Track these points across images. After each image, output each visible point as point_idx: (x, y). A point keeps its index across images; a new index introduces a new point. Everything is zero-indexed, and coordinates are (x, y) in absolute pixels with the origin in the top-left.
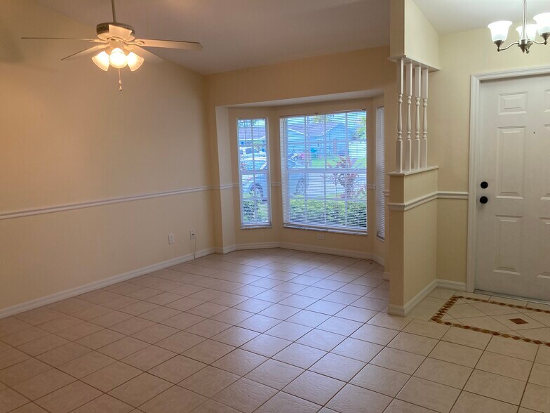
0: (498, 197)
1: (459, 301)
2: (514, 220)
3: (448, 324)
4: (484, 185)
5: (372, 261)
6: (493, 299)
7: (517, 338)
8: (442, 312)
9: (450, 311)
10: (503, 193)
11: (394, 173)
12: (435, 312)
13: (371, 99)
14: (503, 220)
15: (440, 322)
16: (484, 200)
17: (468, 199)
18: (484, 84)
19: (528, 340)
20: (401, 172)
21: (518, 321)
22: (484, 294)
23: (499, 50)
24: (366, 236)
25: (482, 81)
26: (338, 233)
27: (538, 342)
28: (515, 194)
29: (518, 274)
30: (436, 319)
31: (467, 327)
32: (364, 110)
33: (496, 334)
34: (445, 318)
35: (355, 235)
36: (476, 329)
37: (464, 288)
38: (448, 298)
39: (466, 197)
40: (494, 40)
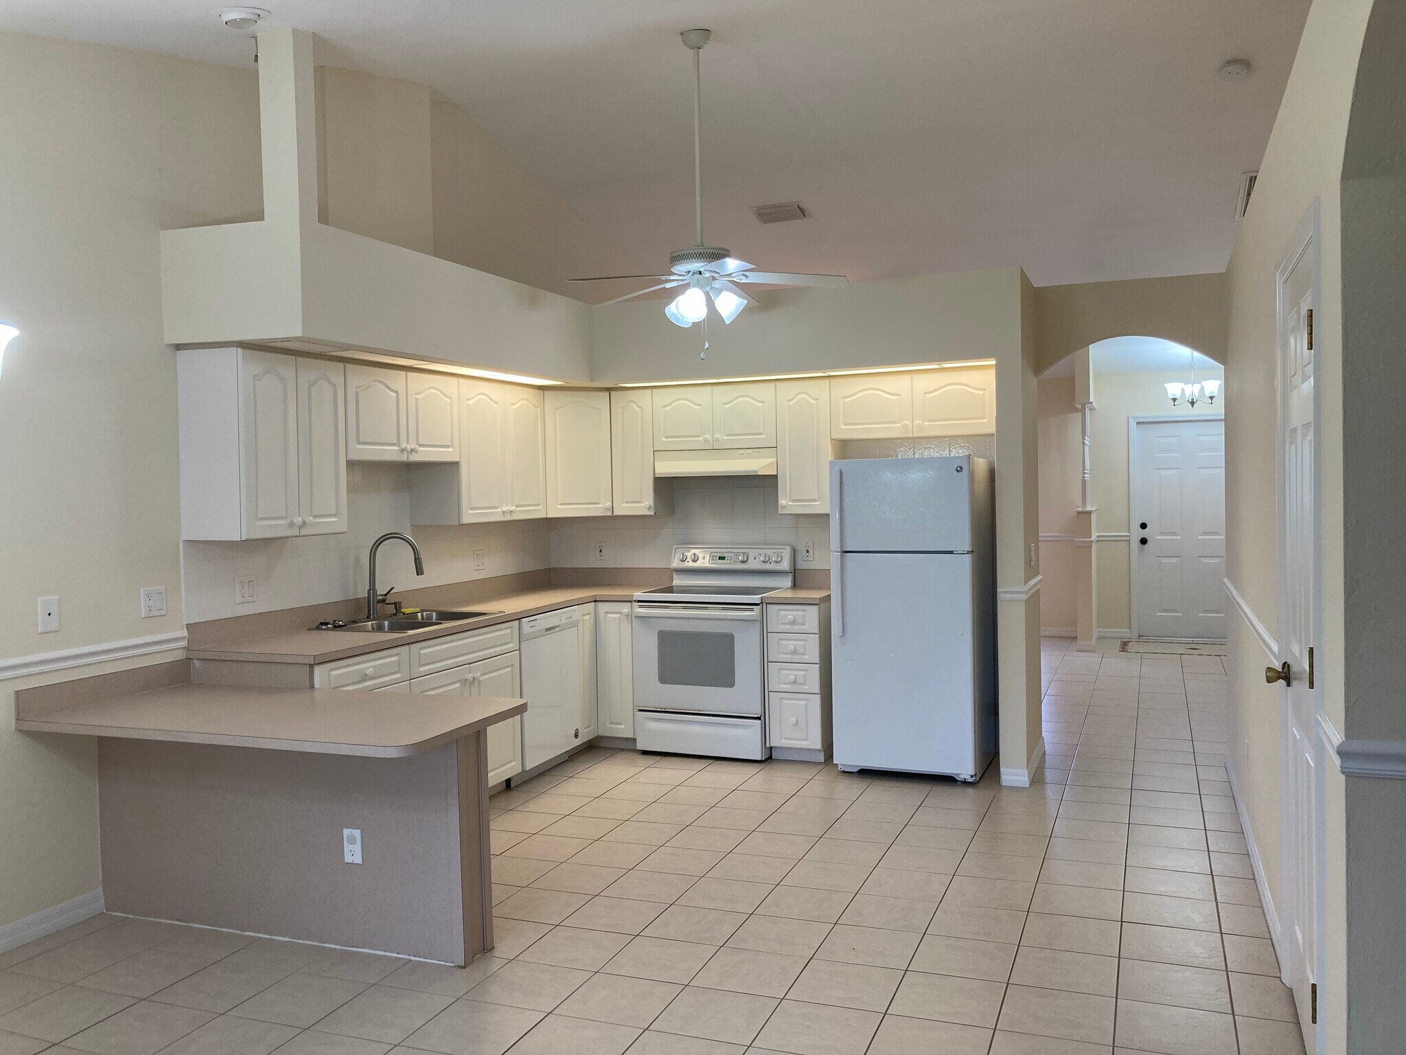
0: (1158, 537)
1: (1131, 643)
2: (1174, 560)
3: (1137, 653)
4: (1144, 526)
6: (1160, 641)
7: (1200, 655)
10: (1162, 534)
11: (1081, 509)
12: (1118, 649)
14: (1164, 560)
15: (1129, 652)
16: (1144, 541)
17: (1129, 541)
18: (1140, 426)
19: (1209, 655)
20: (1088, 509)
21: (1193, 649)
23: (1174, 405)
25: (1138, 423)
28: (1174, 534)
29: (1180, 614)
31: (1155, 653)
33: (1182, 654)
37: (1128, 635)
39: (1128, 538)
40: (1170, 397)
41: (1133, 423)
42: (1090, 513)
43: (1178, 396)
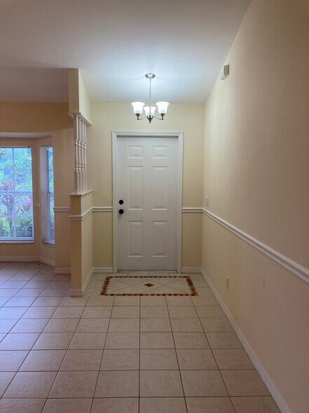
0: (129, 209)
1: (111, 280)
2: (139, 223)
3: (112, 295)
4: (121, 202)
5: (39, 263)
6: (130, 275)
7: (153, 295)
8: (105, 288)
9: (110, 286)
10: (132, 207)
11: (73, 194)
12: (101, 290)
13: (35, 139)
14: (133, 223)
15: (107, 295)
16: (121, 212)
17: (113, 211)
19: (159, 295)
20: (78, 193)
21: (149, 285)
22: (124, 273)
23: (138, 119)
24: (33, 243)
26: (9, 244)
27: (164, 295)
28: (139, 207)
29: (142, 256)
30: (103, 293)
31: (124, 295)
32: (29, 147)
33: (141, 295)
34: (108, 292)
35: (23, 243)
36: (130, 295)
37: (112, 271)
38: (104, 279)
39: (111, 210)
40: (135, 113)
41: (114, 136)
42: (80, 196)
43: (141, 112)
